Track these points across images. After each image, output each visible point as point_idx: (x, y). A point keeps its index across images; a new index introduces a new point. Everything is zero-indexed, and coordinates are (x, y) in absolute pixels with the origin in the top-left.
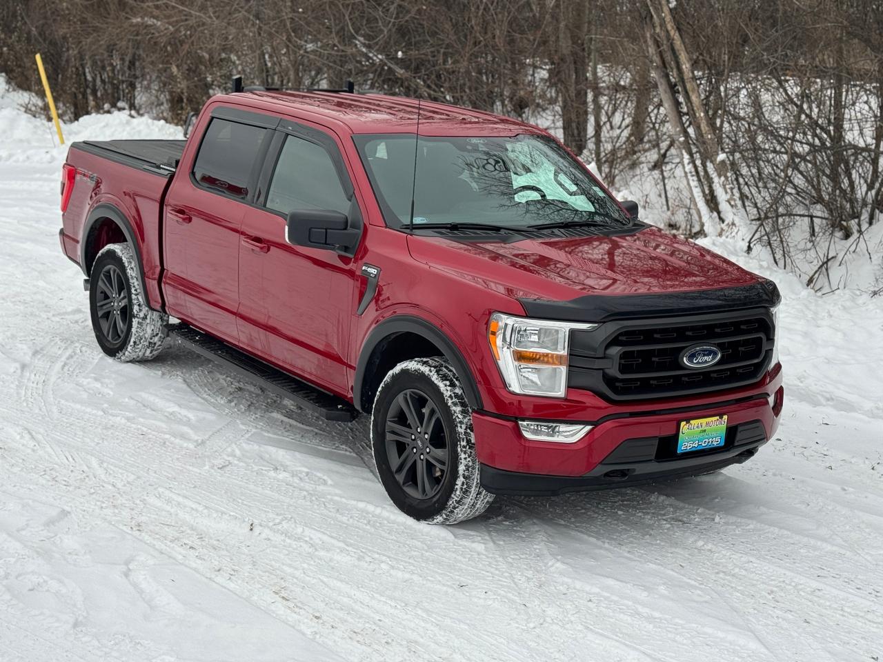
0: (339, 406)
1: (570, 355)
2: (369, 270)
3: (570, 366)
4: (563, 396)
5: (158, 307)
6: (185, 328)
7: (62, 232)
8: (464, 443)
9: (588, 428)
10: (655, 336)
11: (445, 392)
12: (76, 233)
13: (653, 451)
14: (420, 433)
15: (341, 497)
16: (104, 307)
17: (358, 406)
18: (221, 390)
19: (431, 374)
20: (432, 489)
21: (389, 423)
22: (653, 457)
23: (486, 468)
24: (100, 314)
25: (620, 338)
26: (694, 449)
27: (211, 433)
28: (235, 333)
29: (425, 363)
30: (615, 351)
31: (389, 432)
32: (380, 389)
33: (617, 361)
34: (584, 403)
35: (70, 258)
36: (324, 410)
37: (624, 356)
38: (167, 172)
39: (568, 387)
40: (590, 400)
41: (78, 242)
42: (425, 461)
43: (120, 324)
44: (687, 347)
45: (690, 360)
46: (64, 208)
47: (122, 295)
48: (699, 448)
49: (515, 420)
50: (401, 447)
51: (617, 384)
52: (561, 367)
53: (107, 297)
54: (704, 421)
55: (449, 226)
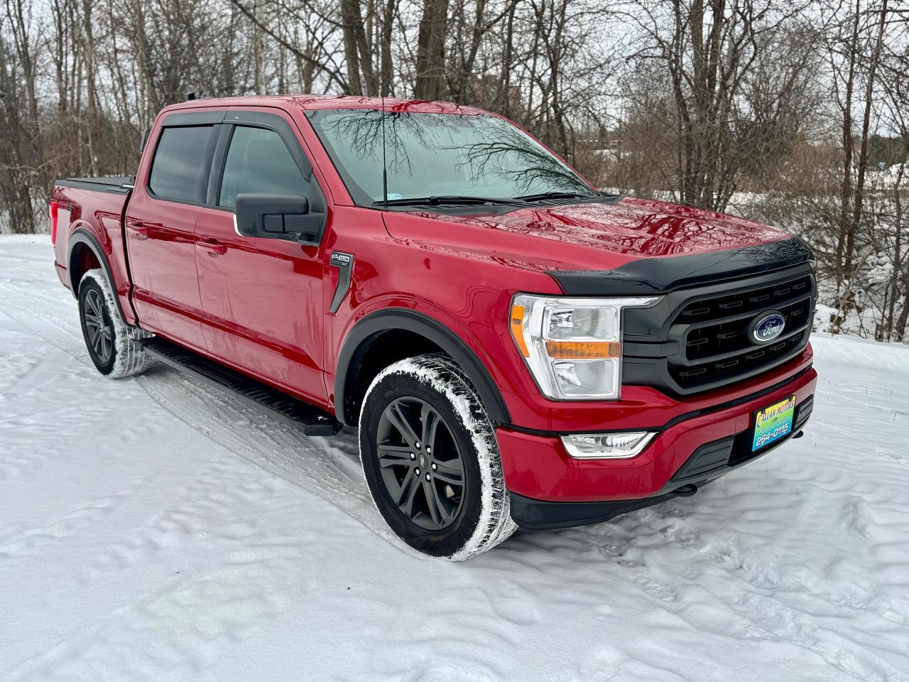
0: (320, 418)
1: (625, 341)
3: (624, 356)
7: (56, 264)
9: (652, 435)
10: (721, 306)
13: (727, 453)
14: (419, 449)
17: (340, 418)
22: (726, 462)
23: (517, 498)
25: (685, 313)
26: (767, 443)
29: (421, 365)
30: (681, 330)
33: (683, 344)
34: (645, 404)
37: (692, 336)
38: (125, 190)
41: (65, 268)
44: (755, 317)
45: (760, 335)
46: (54, 240)
48: (772, 440)
49: (557, 435)
50: (400, 472)
51: (681, 374)
52: (612, 359)
54: (776, 407)
55: (428, 201)
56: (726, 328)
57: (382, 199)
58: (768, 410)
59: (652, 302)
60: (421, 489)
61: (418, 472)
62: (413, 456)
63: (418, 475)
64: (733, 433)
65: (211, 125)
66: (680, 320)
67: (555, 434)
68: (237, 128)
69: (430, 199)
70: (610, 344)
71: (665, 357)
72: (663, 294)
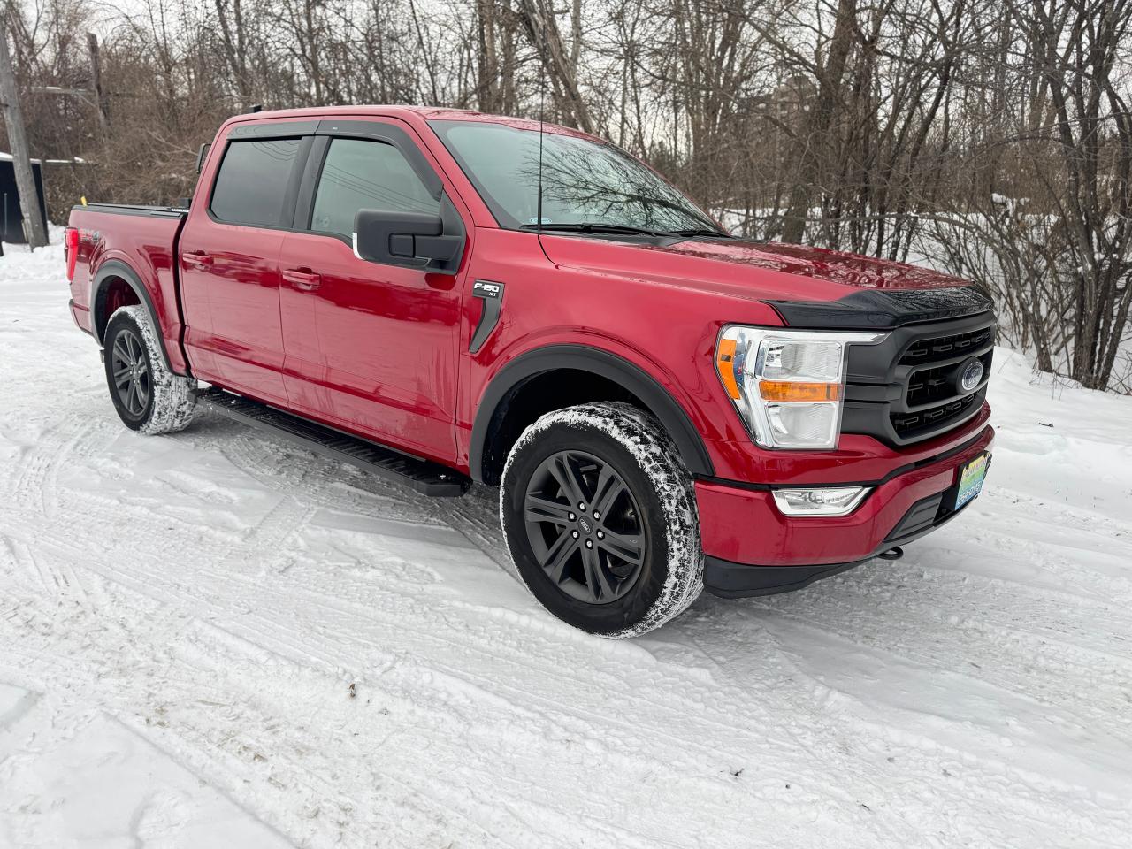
0: (443, 477)
2: (486, 287)
3: (846, 400)
4: (832, 447)
5: (182, 370)
6: (217, 392)
8: (676, 527)
9: (867, 490)
11: (637, 453)
12: (85, 300)
15: (464, 602)
16: (123, 377)
18: (266, 459)
19: (608, 428)
20: (614, 592)
21: (530, 498)
24: (118, 384)
27: (261, 518)
28: (283, 394)
31: (531, 510)
32: (513, 452)
35: (83, 329)
36: (422, 483)
39: (842, 433)
40: (870, 448)
42: (596, 551)
43: (142, 395)
47: (140, 362)
53: (124, 366)
56: (935, 374)
57: (534, 221)
58: (972, 465)
59: (878, 339)
60: (577, 556)
61: (575, 535)
62: (572, 517)
63: (576, 539)
64: (940, 490)
65: (299, 137)
66: (905, 361)
67: (767, 488)
68: (335, 141)
69: (582, 225)
70: (829, 386)
71: (887, 402)
72: (889, 330)
